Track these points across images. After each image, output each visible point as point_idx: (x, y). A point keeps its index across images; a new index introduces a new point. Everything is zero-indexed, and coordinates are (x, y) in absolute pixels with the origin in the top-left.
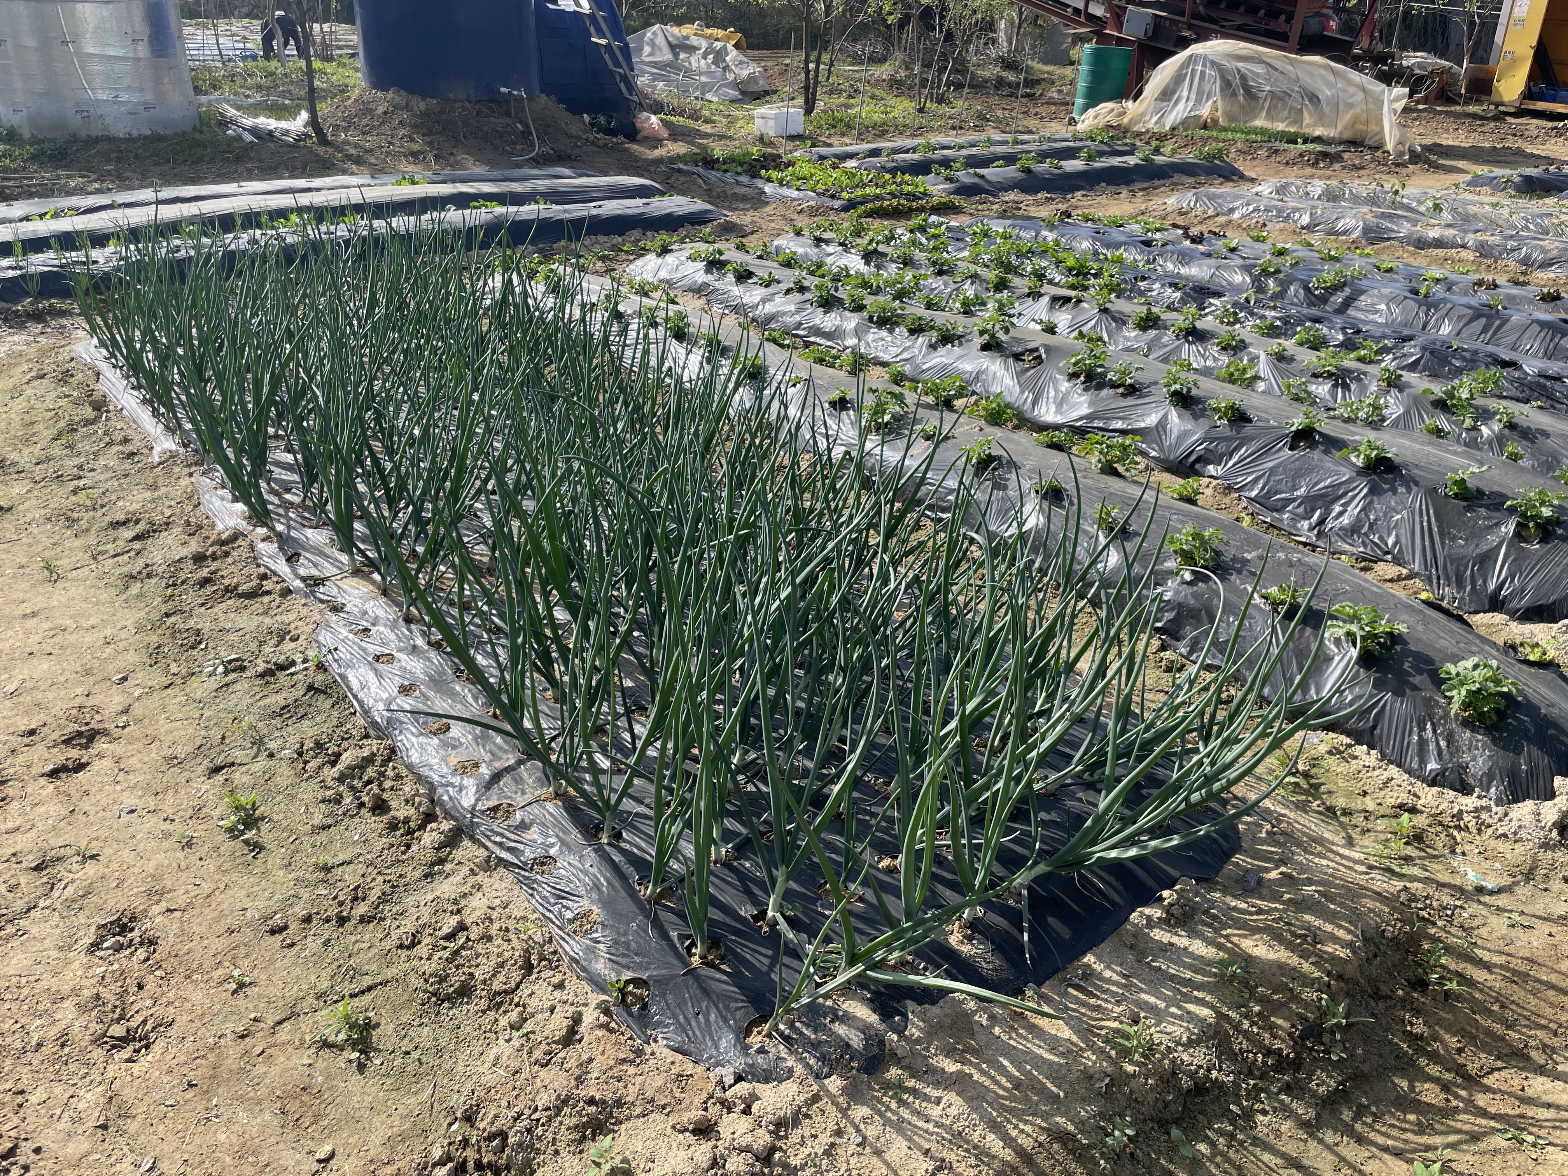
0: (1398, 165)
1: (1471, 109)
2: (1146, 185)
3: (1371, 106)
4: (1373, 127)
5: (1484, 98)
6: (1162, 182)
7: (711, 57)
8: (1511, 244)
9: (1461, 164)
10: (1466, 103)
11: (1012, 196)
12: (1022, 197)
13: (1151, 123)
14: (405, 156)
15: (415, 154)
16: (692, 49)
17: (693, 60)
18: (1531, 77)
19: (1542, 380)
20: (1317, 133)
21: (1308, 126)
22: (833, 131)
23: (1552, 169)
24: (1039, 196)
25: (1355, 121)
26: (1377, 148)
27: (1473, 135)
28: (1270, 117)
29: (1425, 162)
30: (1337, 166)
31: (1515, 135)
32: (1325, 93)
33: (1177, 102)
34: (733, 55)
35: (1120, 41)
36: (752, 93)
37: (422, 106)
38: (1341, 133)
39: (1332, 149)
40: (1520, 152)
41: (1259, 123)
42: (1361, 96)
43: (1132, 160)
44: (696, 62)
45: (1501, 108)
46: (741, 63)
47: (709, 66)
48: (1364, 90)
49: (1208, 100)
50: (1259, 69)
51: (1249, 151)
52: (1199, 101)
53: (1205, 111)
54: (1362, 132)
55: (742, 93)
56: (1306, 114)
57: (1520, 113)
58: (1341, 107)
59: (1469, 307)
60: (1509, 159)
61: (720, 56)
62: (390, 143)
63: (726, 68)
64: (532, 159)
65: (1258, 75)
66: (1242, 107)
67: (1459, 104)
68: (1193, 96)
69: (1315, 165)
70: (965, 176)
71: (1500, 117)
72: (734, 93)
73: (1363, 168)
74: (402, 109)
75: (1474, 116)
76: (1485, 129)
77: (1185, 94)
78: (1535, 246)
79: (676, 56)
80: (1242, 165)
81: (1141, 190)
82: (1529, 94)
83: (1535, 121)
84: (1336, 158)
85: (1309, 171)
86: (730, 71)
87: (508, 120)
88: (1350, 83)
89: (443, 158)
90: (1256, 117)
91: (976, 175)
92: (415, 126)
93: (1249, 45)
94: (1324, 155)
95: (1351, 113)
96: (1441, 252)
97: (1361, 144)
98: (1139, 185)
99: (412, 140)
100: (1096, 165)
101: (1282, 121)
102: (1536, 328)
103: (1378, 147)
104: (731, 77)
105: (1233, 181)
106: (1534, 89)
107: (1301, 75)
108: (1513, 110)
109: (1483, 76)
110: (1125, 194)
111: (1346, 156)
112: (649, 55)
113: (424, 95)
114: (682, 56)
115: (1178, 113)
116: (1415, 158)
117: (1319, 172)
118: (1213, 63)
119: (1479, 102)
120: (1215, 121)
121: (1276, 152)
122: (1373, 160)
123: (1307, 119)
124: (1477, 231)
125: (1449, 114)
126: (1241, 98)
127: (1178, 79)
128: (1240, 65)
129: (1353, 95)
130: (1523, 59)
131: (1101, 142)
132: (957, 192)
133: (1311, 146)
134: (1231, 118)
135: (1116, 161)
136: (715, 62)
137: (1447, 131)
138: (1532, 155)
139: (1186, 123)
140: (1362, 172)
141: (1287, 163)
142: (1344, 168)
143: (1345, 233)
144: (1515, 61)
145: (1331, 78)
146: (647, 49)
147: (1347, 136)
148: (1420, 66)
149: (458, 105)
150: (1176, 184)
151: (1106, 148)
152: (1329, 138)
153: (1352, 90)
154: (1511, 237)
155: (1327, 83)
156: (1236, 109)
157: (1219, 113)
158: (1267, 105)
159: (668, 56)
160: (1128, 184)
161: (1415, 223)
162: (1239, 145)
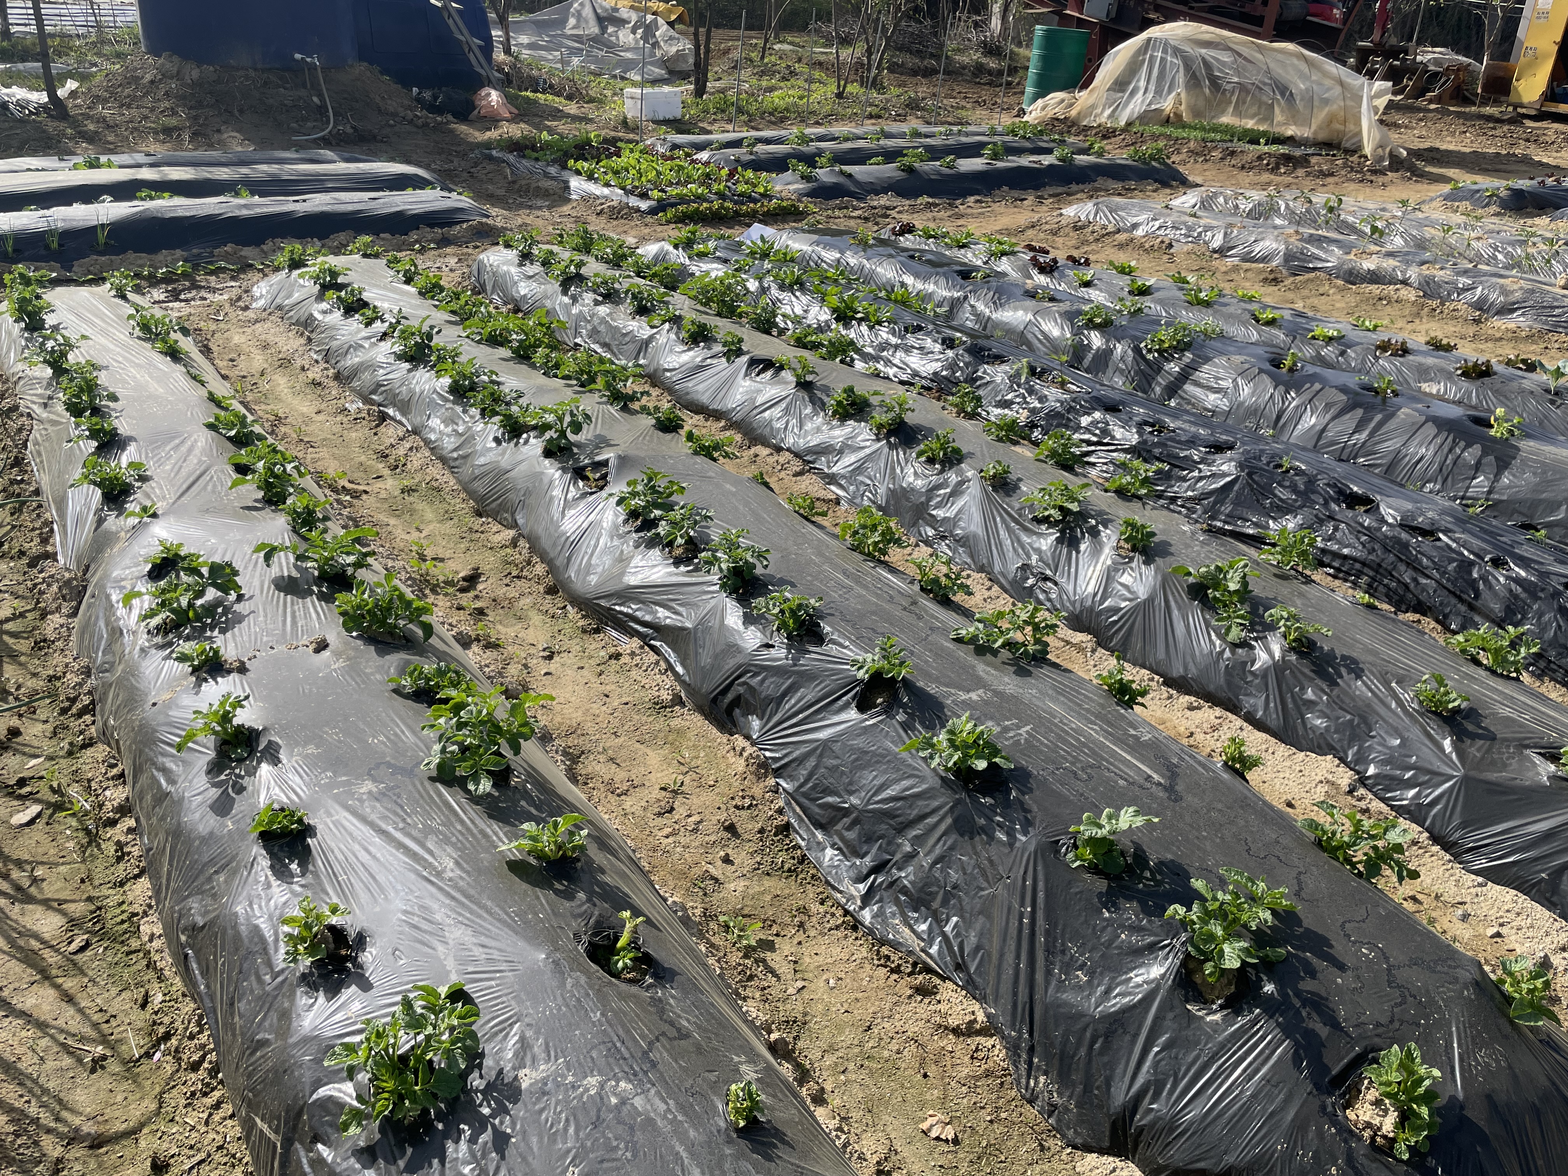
0: (1374, 172)
1: (1488, 110)
2: (1060, 190)
3: (1349, 103)
4: (1351, 127)
5: (1503, 98)
6: (1081, 186)
7: (640, 31)
8: (1463, 281)
9: (1451, 172)
10: (1484, 104)
11: (883, 200)
12: (897, 201)
13: (1103, 118)
14: (156, 133)
15: (167, 131)
16: (621, 22)
17: (621, 34)
18: (1555, 77)
19: (1404, 536)
20: (1289, 133)
21: (1279, 124)
22: (719, 116)
23: (1550, 181)
24: (920, 200)
25: (1331, 120)
26: (1353, 152)
27: (1480, 139)
28: (1237, 112)
29: (1408, 170)
30: (1300, 172)
31: (1528, 140)
32: (1299, 86)
33: (1133, 93)
34: (663, 29)
35: (1081, 22)
36: (680, 72)
37: (195, 74)
38: (1315, 133)
39: (1298, 153)
40: (1526, 160)
41: (1226, 119)
42: (1338, 90)
43: (1047, 160)
44: (625, 37)
45: (1519, 110)
46: (671, 38)
47: (637, 41)
48: (1341, 83)
49: (1169, 92)
50: (1226, 57)
51: (1201, 153)
52: (1158, 92)
53: (1167, 105)
54: (1338, 132)
55: (671, 72)
56: (1277, 110)
57: (1541, 116)
58: (1316, 103)
59: (1344, 389)
60: (1509, 167)
61: (649, 30)
62: (146, 118)
63: (655, 45)
64: (323, 138)
65: (1224, 64)
66: (1208, 100)
67: (1474, 104)
68: (1152, 87)
69: (1275, 170)
70: (825, 174)
71: (1517, 120)
72: (659, 72)
73: (1332, 174)
74: (172, 78)
75: (1489, 118)
76: (1498, 132)
77: (1142, 84)
78: (1493, 286)
79: (603, 29)
80: (1191, 171)
81: (1051, 196)
82: (1551, 95)
83: (1556, 126)
84: (1303, 162)
85: (1266, 177)
86: (660, 47)
87: (303, 93)
88: (1326, 74)
89: (205, 136)
90: (1223, 112)
91: (842, 172)
92: (183, 98)
93: (1212, 29)
94: (1287, 159)
95: (1327, 110)
96: (1376, 290)
97: (1338, 147)
98: (1051, 190)
99: (174, 113)
100: (1000, 164)
101: (1252, 118)
102: (1430, 429)
103: (1356, 150)
104: (658, 54)
105: (1170, 187)
106: (1558, 90)
107: (1272, 65)
108: (1533, 113)
109: (1501, 74)
110: (1031, 199)
111: (1314, 160)
112: (573, 28)
113: (200, 61)
114: (611, 29)
115: (1136, 106)
116: (1396, 164)
117: (1279, 179)
118: (1177, 51)
119: (1497, 102)
120: (1178, 116)
121: (1233, 153)
122: (1345, 165)
123: (1279, 116)
124: (1423, 263)
125: (1459, 115)
126: (1207, 91)
127: (1132, 69)
128: (1203, 51)
129: (1328, 90)
130: (1546, 57)
131: (1024, 137)
132: (811, 194)
133: (1274, 148)
134: (1196, 113)
135: (1025, 161)
136: (645, 38)
137: (1453, 134)
138: (1540, 164)
139: (1145, 117)
140: (1330, 180)
141: (1243, 167)
142: (1308, 174)
143: (1264, 259)
144: (1536, 59)
145: (1303, 67)
146: (572, 21)
147: (1322, 136)
148: (1436, 62)
149: (241, 73)
150: (1097, 190)
151: (1027, 145)
152: (1302, 138)
153: (1328, 82)
154: (1465, 272)
155: (1303, 76)
156: (1201, 103)
157: (1183, 107)
158: (1234, 99)
159: (595, 30)
160: (1036, 188)
161: (1347, 248)
162: (1192, 145)
